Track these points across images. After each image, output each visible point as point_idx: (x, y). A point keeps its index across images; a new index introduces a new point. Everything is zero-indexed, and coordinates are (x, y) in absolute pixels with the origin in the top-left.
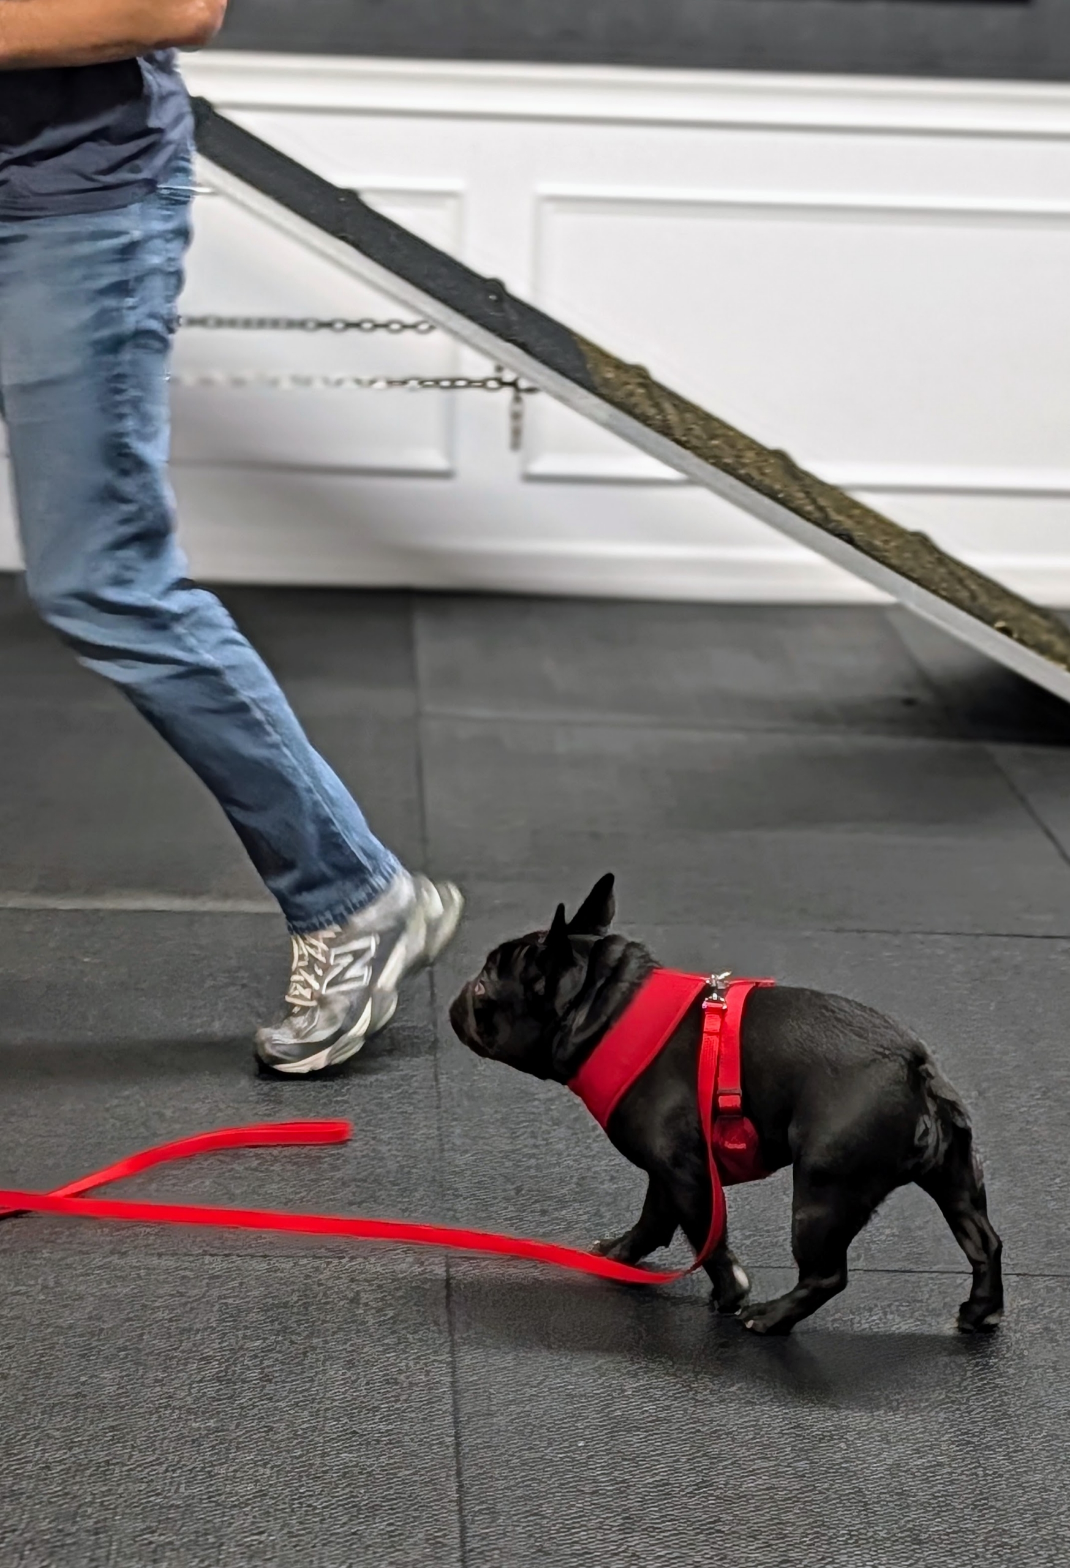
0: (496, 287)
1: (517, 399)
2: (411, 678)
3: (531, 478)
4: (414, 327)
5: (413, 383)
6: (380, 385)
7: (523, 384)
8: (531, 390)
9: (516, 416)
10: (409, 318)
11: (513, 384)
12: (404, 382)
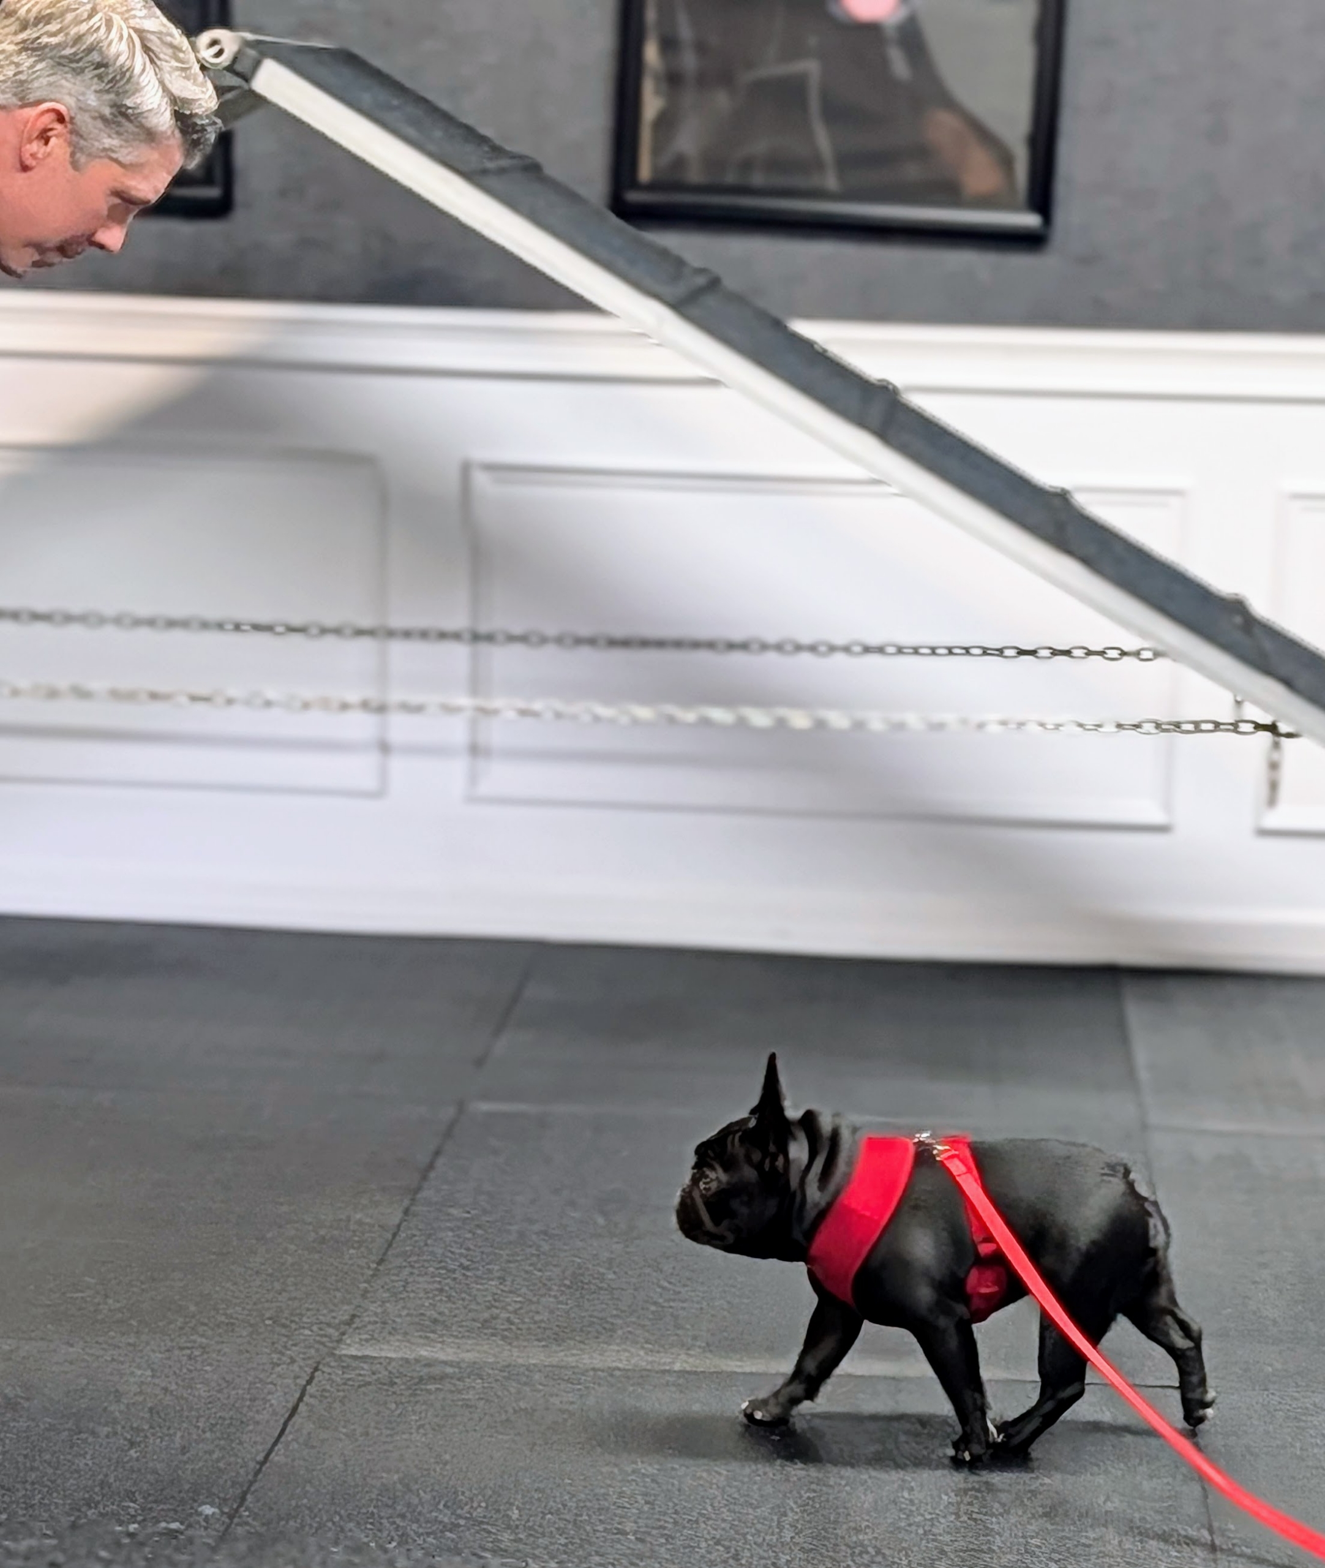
0: (1237, 607)
1: (1276, 746)
2: (1130, 1078)
3: (1265, 833)
4: (1137, 654)
5: (1149, 727)
6: (1110, 728)
7: (1283, 728)
8: (1289, 735)
9: (1274, 766)
10: (1130, 643)
11: (1272, 728)
12: (1137, 726)
